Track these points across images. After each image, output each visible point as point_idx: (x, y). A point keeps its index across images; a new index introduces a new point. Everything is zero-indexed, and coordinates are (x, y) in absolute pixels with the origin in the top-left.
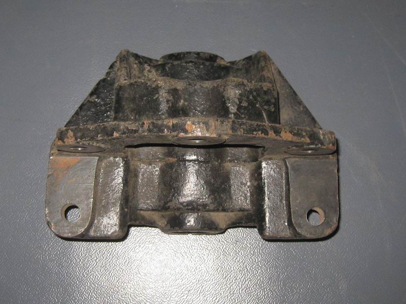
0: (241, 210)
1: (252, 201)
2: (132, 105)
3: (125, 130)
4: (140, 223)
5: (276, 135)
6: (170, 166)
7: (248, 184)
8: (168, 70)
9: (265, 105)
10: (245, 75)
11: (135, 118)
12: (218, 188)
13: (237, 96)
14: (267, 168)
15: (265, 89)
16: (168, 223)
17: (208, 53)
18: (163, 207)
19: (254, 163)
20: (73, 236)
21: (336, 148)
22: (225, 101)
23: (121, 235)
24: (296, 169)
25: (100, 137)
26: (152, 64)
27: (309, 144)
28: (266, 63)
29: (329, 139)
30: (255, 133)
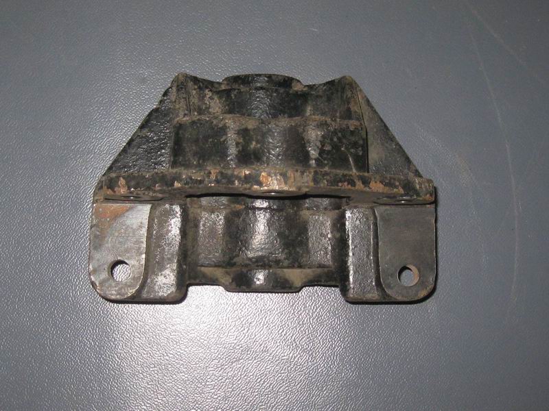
0: (320, 266)
1: (333, 257)
2: (194, 148)
3: (188, 180)
4: (200, 281)
5: (365, 186)
6: (237, 214)
7: (329, 236)
8: (233, 98)
9: (352, 148)
10: (327, 104)
11: (199, 163)
12: (293, 241)
13: (320, 138)
14: (351, 218)
15: (352, 128)
16: (232, 281)
17: (281, 76)
18: (228, 263)
19: (337, 211)
20: (122, 298)
21: (433, 199)
22: (305, 143)
23: (179, 296)
24: (386, 220)
25: (157, 187)
26: (214, 89)
27: (402, 196)
28: (352, 93)
29: (427, 189)
30: (340, 184)
